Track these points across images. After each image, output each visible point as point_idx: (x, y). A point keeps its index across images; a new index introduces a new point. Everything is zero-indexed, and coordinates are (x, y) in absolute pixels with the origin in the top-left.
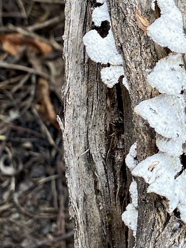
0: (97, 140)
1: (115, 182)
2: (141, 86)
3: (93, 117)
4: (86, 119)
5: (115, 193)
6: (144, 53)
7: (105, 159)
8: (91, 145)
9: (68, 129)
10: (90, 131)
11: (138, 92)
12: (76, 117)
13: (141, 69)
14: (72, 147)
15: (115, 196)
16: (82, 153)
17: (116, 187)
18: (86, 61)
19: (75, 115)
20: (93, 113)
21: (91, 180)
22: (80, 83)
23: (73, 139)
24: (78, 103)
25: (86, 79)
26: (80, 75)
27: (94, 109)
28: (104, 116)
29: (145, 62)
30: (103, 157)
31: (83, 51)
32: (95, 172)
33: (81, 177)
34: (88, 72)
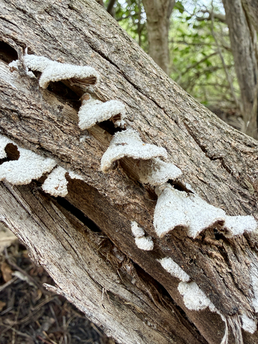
0: (102, 273)
1: (144, 292)
2: (90, 160)
3: (80, 257)
4: (77, 264)
5: (152, 301)
6: (65, 127)
7: (121, 283)
8: (102, 284)
9: (68, 289)
10: (90, 272)
11: (92, 168)
12: (68, 271)
13: (75, 145)
14: (88, 301)
15: (153, 303)
16: (101, 298)
17: (147, 295)
18: (30, 212)
19: (64, 270)
20: (79, 253)
21: (129, 313)
22: (43, 235)
23: (82, 293)
24: (58, 256)
25: (44, 228)
26: (36, 228)
27: (75, 249)
28: (88, 247)
29: (73, 135)
30: (118, 282)
31: (19, 205)
32: (126, 303)
33: (120, 321)
34: (41, 221)
